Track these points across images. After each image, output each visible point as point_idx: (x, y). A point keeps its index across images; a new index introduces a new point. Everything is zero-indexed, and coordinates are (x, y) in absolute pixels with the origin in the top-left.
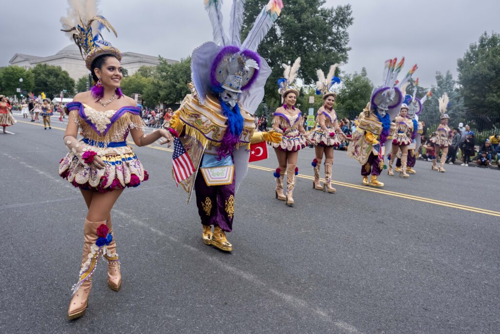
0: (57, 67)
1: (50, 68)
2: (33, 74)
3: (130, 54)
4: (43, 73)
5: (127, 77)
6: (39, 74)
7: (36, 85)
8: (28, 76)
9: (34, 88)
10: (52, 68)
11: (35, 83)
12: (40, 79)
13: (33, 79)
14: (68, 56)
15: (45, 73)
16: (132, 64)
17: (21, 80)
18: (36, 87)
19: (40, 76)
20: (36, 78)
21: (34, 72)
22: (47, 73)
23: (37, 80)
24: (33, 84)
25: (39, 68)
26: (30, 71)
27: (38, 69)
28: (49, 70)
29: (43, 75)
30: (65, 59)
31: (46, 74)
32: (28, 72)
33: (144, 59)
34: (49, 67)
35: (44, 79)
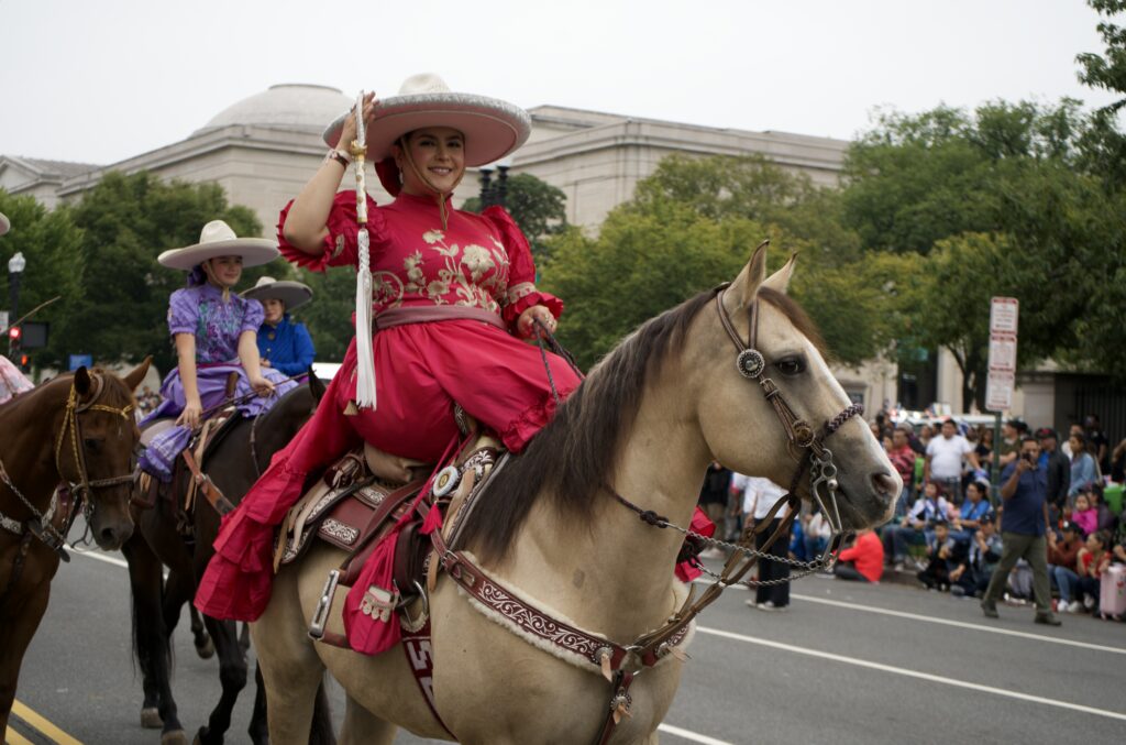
0: (203, 187)
1: (164, 197)
2: (78, 231)
3: (550, 114)
4: (131, 225)
5: (560, 230)
6: (108, 233)
7: (90, 296)
8: (52, 240)
9: (79, 307)
10: (178, 196)
11: (84, 284)
12: (113, 261)
13: (79, 259)
14: (246, 138)
15: (141, 222)
16: (578, 162)
17: (17, 263)
18: (91, 305)
19: (112, 241)
20: (92, 251)
21: (85, 219)
22: (152, 226)
23: (97, 264)
24: (75, 287)
25: (113, 198)
26: (67, 215)
27: (105, 202)
28: (160, 205)
29: (126, 237)
30: (233, 155)
31: (141, 232)
32: (56, 218)
33: (646, 131)
34: (164, 190)
35: (133, 256)
